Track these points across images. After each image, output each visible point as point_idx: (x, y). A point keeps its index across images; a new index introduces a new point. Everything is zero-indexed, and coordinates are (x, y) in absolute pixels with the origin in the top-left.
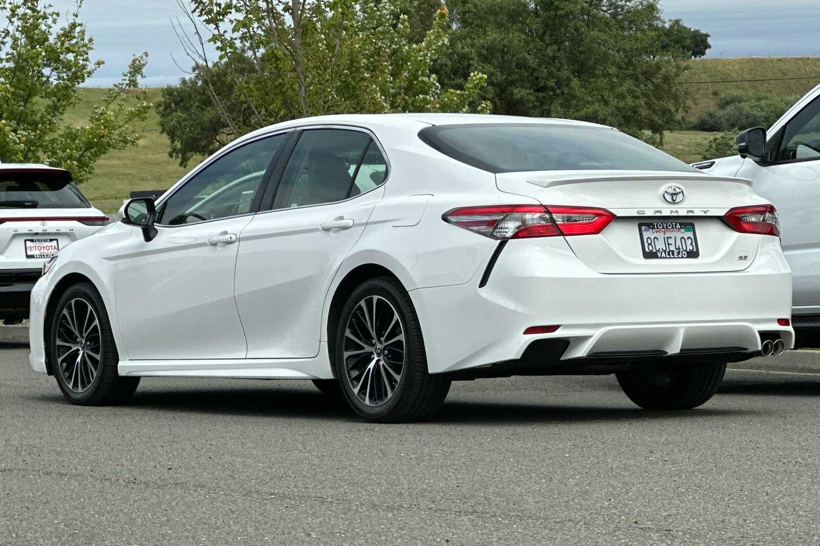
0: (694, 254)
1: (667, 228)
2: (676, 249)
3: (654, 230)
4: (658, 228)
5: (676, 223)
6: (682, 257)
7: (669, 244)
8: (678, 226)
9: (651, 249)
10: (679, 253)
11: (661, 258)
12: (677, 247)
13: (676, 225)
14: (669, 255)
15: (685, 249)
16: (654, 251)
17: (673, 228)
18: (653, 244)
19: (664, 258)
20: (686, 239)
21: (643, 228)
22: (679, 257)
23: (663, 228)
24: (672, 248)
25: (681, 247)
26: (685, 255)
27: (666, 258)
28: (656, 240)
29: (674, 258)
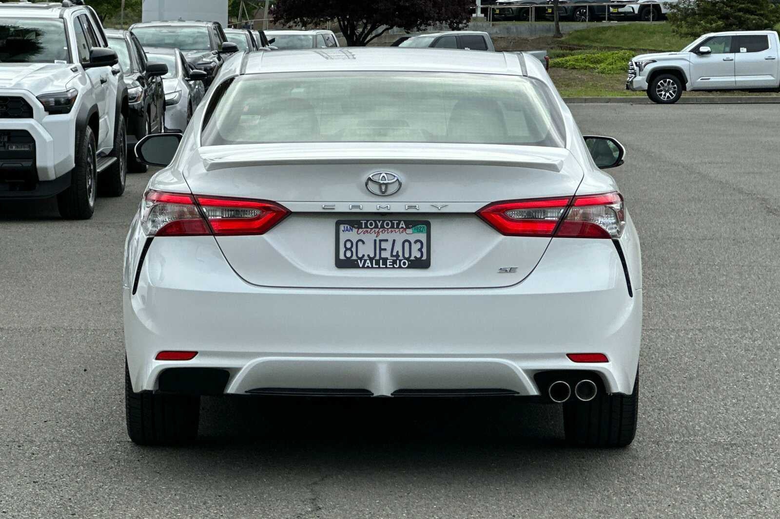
0: (423, 263)
1: (382, 226)
2: (392, 255)
3: (360, 230)
4: (366, 227)
5: (400, 221)
6: (400, 267)
7: (381, 249)
8: (402, 225)
9: (349, 254)
10: (394, 262)
11: (363, 267)
12: (394, 253)
13: (398, 225)
14: (377, 263)
15: (407, 255)
16: (354, 257)
17: (392, 227)
18: (354, 250)
19: (368, 267)
20: (412, 242)
21: (342, 227)
22: (394, 267)
23: (376, 227)
24: (386, 254)
25: (400, 254)
26: (404, 264)
27: (372, 267)
28: (360, 244)
29: (386, 267)
